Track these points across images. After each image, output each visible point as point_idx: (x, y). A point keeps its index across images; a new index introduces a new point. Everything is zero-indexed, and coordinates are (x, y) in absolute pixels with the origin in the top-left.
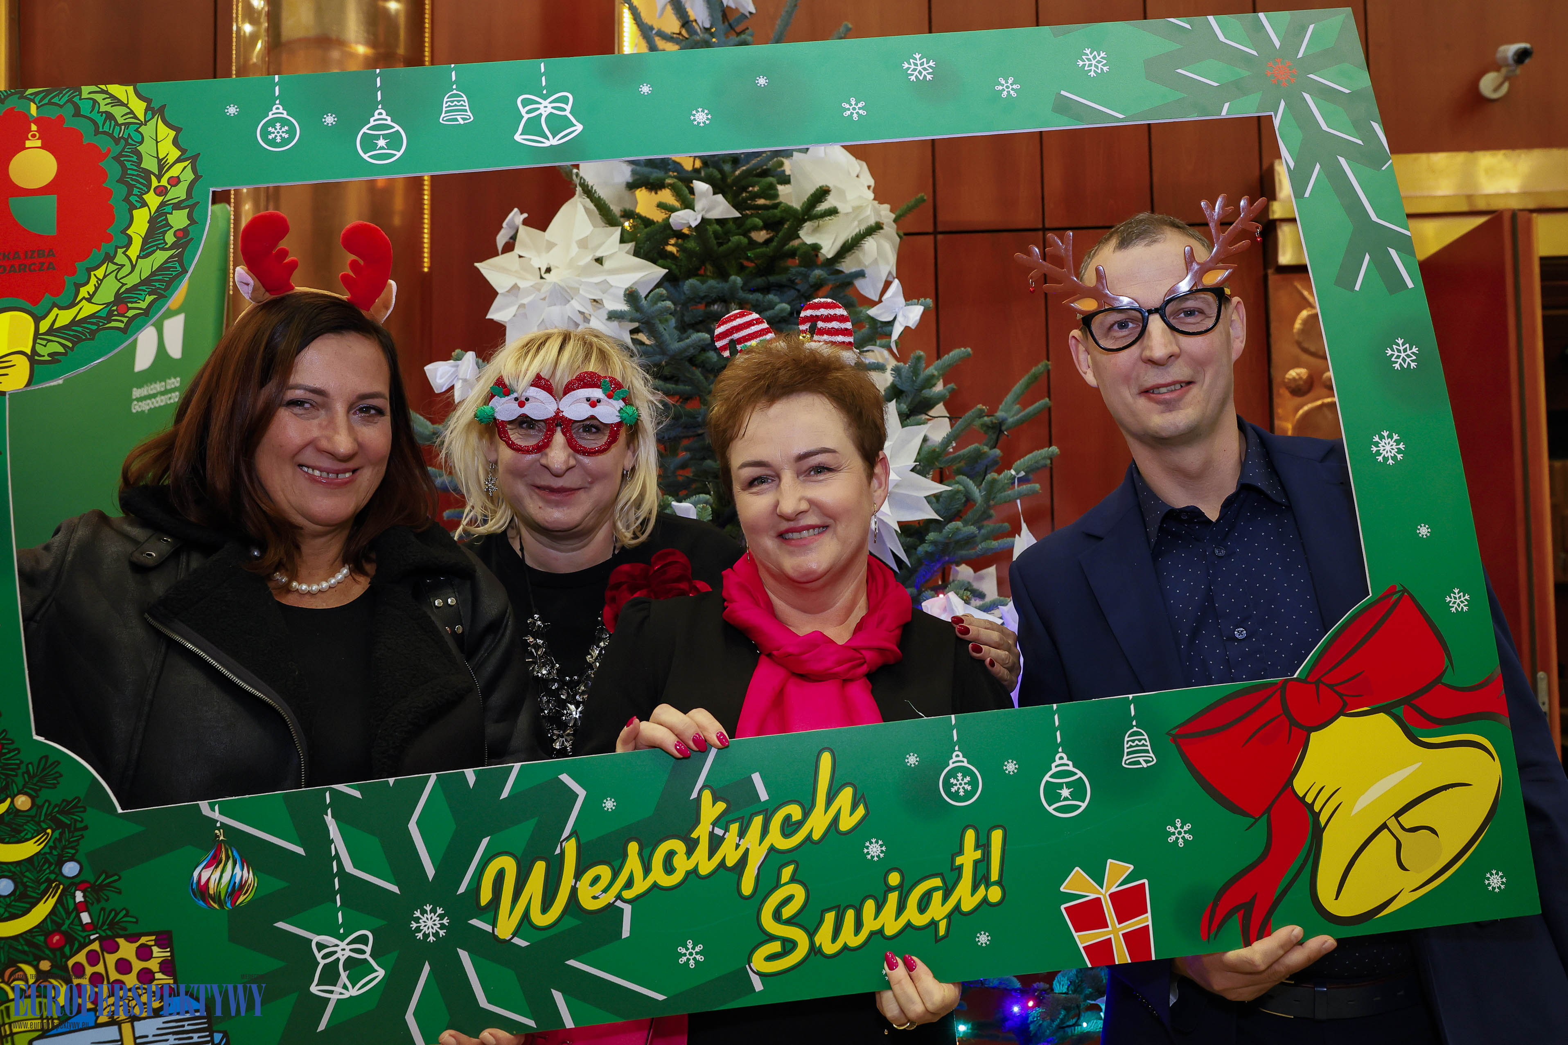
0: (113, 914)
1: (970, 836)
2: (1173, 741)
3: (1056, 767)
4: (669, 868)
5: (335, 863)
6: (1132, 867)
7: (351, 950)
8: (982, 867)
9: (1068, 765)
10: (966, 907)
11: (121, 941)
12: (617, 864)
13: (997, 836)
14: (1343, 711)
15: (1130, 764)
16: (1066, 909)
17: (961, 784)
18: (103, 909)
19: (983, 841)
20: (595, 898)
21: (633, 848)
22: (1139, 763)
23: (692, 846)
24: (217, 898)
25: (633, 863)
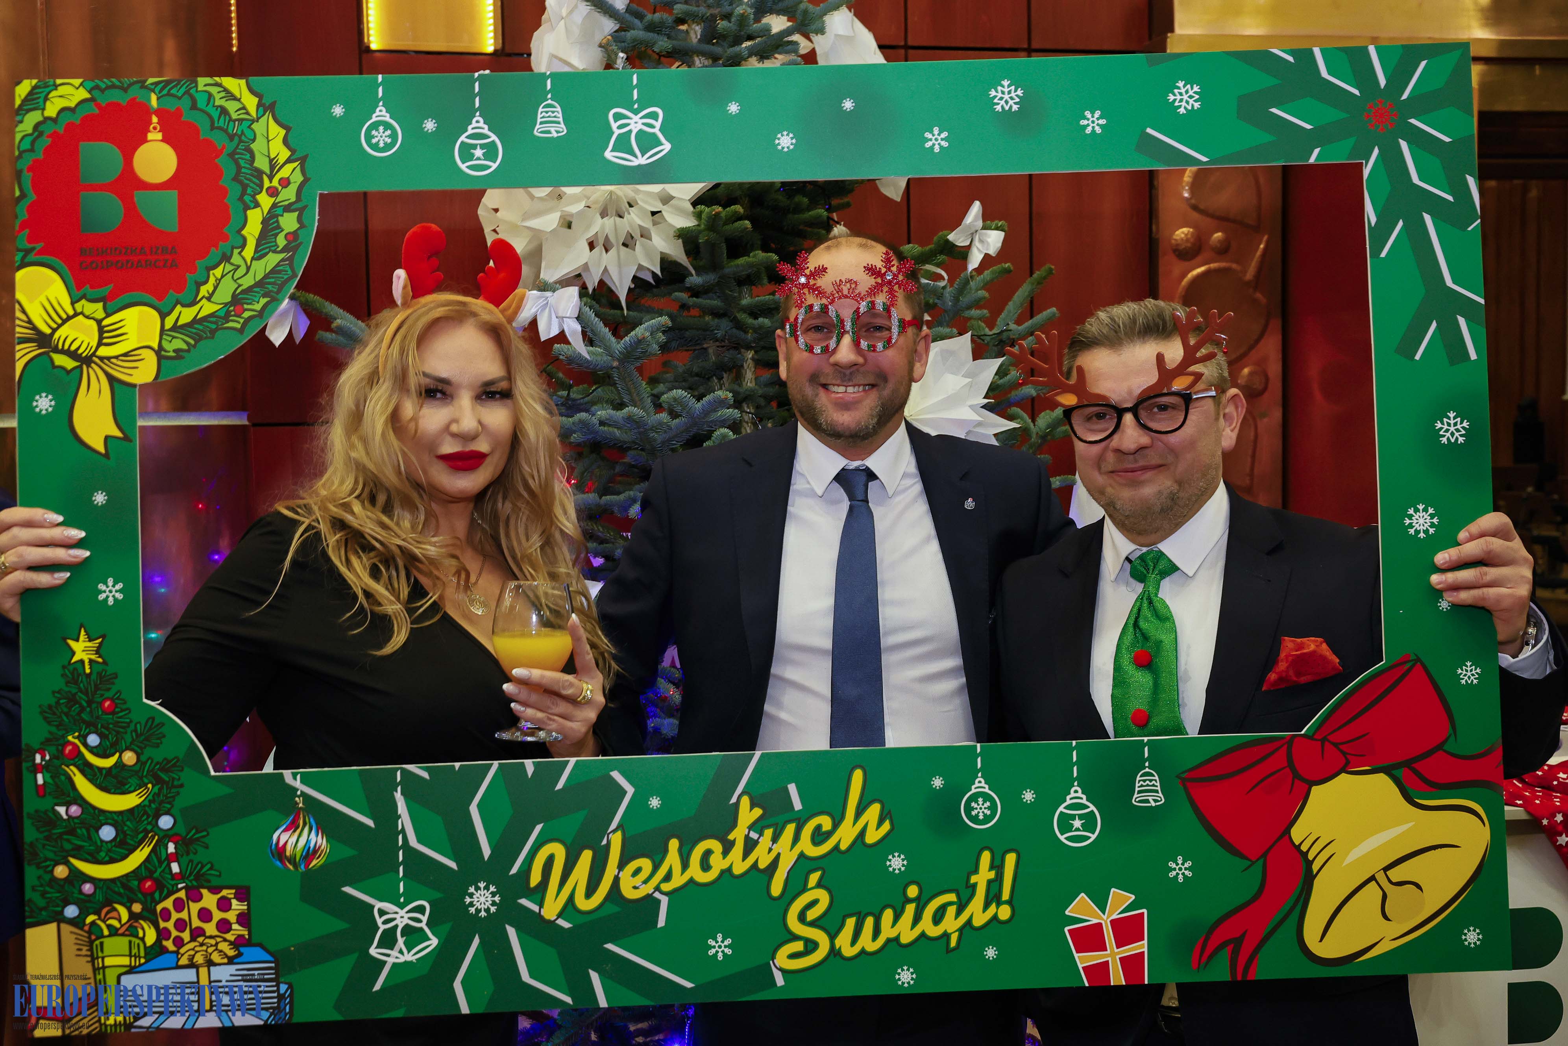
0: (200, 866)
1: (986, 857)
2: (1182, 783)
3: (1071, 799)
4: (705, 866)
5: (400, 837)
6: (1133, 897)
7: (410, 918)
8: (994, 888)
9: (1082, 798)
10: (978, 922)
11: (205, 892)
12: (658, 856)
13: (1011, 860)
14: (1345, 769)
15: (1140, 802)
16: (1069, 931)
17: (981, 808)
18: (191, 861)
19: (997, 862)
20: (635, 888)
21: (674, 844)
22: (1147, 801)
23: (728, 846)
24: (292, 860)
25: (673, 858)
